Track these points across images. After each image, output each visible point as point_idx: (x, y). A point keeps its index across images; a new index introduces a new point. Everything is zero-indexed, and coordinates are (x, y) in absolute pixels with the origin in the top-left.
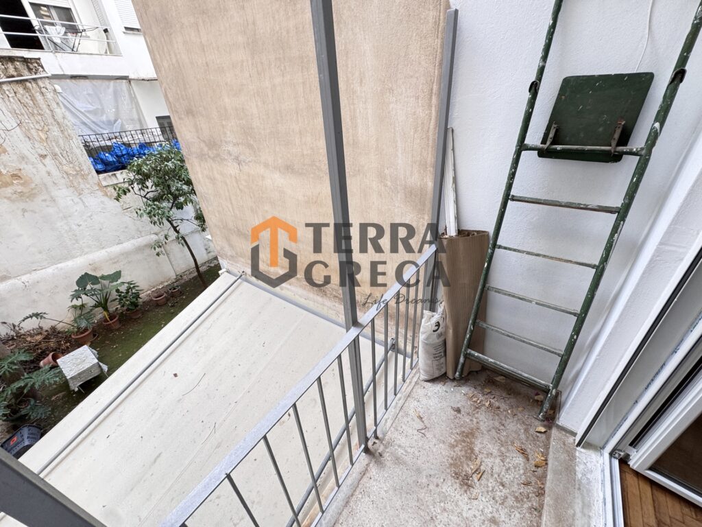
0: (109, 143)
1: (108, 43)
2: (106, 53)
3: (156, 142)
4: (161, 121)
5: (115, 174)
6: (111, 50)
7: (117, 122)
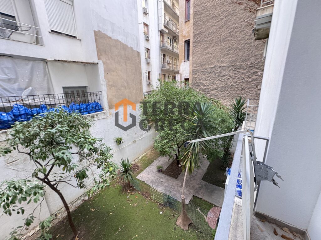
0: (7, 105)
1: (37, 38)
2: (34, 43)
3: (56, 104)
4: (67, 90)
5: (6, 132)
6: (38, 41)
7: (29, 89)
